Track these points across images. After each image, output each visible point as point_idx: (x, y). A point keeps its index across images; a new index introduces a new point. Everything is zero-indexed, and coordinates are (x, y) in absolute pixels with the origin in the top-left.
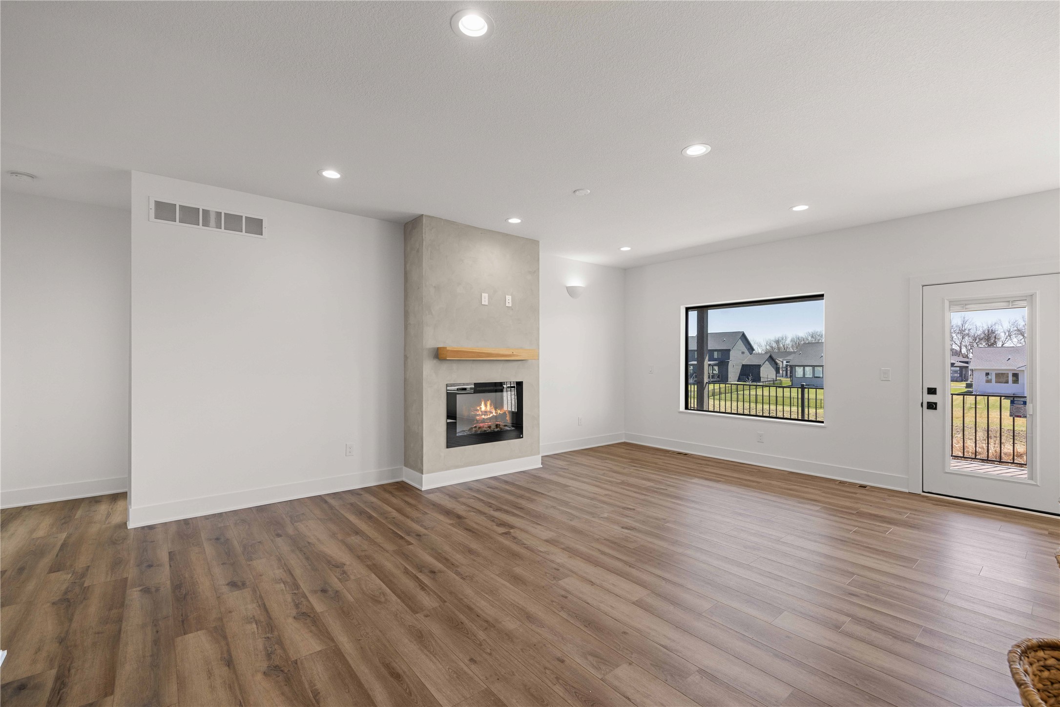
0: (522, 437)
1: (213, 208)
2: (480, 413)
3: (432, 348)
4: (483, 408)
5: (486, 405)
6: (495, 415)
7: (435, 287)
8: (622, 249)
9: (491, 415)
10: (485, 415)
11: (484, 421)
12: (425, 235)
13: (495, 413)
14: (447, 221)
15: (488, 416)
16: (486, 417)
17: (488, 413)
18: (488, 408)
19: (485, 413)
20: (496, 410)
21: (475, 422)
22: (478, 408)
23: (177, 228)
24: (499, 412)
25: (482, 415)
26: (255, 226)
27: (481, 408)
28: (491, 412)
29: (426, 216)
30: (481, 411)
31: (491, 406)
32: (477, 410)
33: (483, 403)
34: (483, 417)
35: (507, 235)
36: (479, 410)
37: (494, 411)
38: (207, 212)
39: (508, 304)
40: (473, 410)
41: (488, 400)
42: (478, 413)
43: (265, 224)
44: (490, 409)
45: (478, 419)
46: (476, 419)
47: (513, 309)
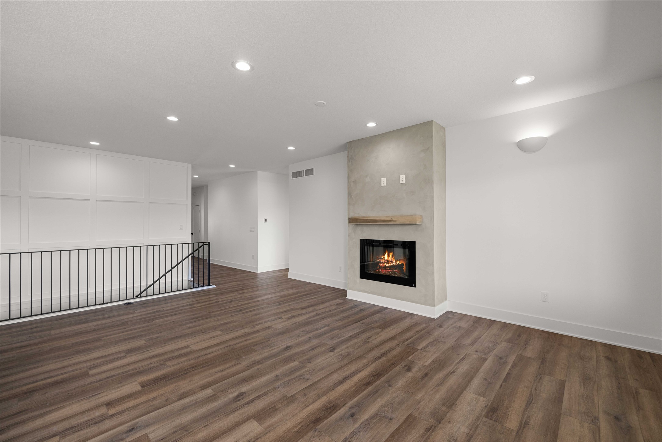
0: (415, 287)
2: (383, 261)
4: (386, 257)
5: (389, 256)
6: (395, 264)
9: (392, 264)
11: (385, 267)
13: (395, 263)
15: (389, 265)
16: (387, 265)
17: (390, 263)
18: (390, 258)
19: (387, 262)
20: (396, 260)
21: (378, 268)
22: (382, 257)
23: (296, 179)
24: (398, 262)
25: (384, 263)
26: (312, 171)
27: (384, 257)
28: (392, 262)
30: (384, 260)
31: (392, 257)
33: (386, 253)
34: (385, 264)
35: (401, 129)
36: (382, 259)
37: (394, 262)
38: (301, 171)
39: (401, 182)
40: (379, 258)
41: (391, 252)
42: (381, 261)
43: (314, 170)
44: (391, 259)
45: (381, 266)
46: (379, 265)
47: (406, 185)
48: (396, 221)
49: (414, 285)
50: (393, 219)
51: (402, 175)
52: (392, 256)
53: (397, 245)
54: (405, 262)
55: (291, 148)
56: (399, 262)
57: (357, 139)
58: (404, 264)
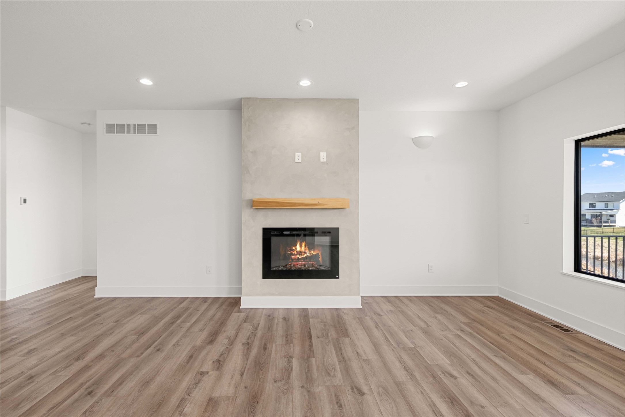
0: (338, 278)
1: (131, 122)
2: (295, 253)
3: (249, 200)
4: (298, 248)
5: (301, 246)
6: (309, 255)
7: (252, 152)
8: (457, 86)
9: (305, 255)
10: (299, 255)
11: (298, 260)
12: (243, 113)
14: (262, 99)
15: (303, 256)
16: (300, 257)
17: (303, 254)
18: (303, 249)
19: (300, 253)
20: (309, 251)
21: (291, 261)
22: (294, 248)
23: (116, 136)
24: (312, 253)
25: (297, 255)
26: (153, 128)
27: (296, 248)
28: (305, 253)
29: (244, 98)
30: (296, 251)
31: (305, 248)
32: (293, 250)
33: (298, 244)
34: (298, 256)
35: (322, 99)
36: (294, 250)
37: (308, 252)
38: (129, 125)
39: (322, 160)
40: (290, 250)
41: (304, 242)
42: (293, 253)
43: (158, 127)
44: (305, 250)
45: (293, 258)
46: (292, 258)
47: (328, 164)
48: (324, 205)
49: (337, 276)
50: (320, 203)
51: (322, 152)
52: (305, 246)
53: (317, 233)
54: (320, 252)
55: (146, 82)
56: (314, 253)
57: (259, 96)
58: (320, 254)
